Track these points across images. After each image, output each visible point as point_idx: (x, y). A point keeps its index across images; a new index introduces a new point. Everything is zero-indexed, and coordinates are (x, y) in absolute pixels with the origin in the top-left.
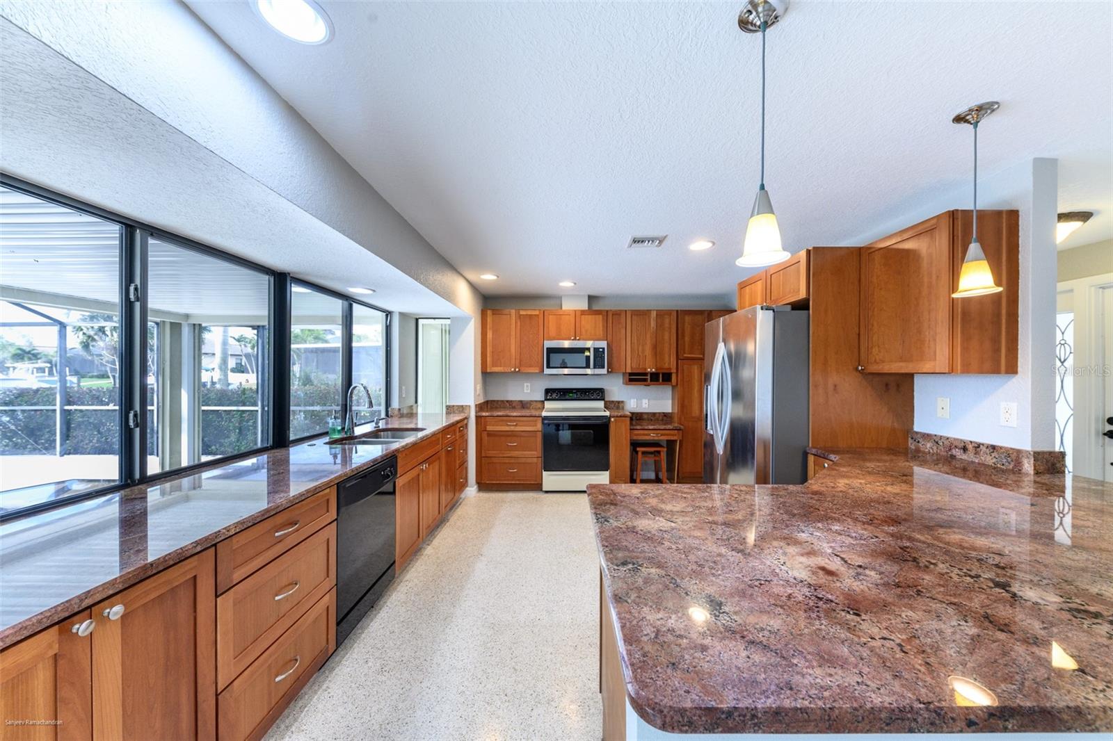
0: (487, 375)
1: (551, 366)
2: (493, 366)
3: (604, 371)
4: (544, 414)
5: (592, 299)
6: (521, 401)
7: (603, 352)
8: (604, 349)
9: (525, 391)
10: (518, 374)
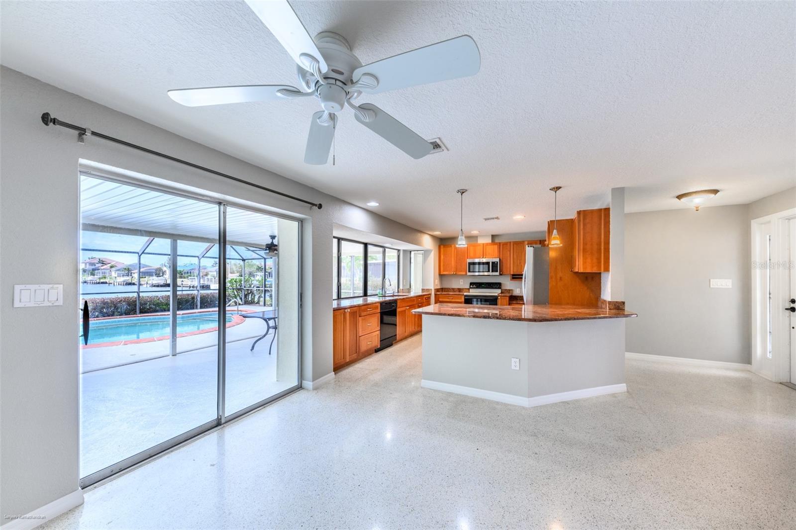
0: (441, 276)
1: (471, 271)
2: (444, 271)
3: (498, 273)
4: (466, 294)
5: (493, 237)
6: (459, 289)
7: (497, 263)
8: (497, 262)
9: (460, 283)
10: (455, 275)
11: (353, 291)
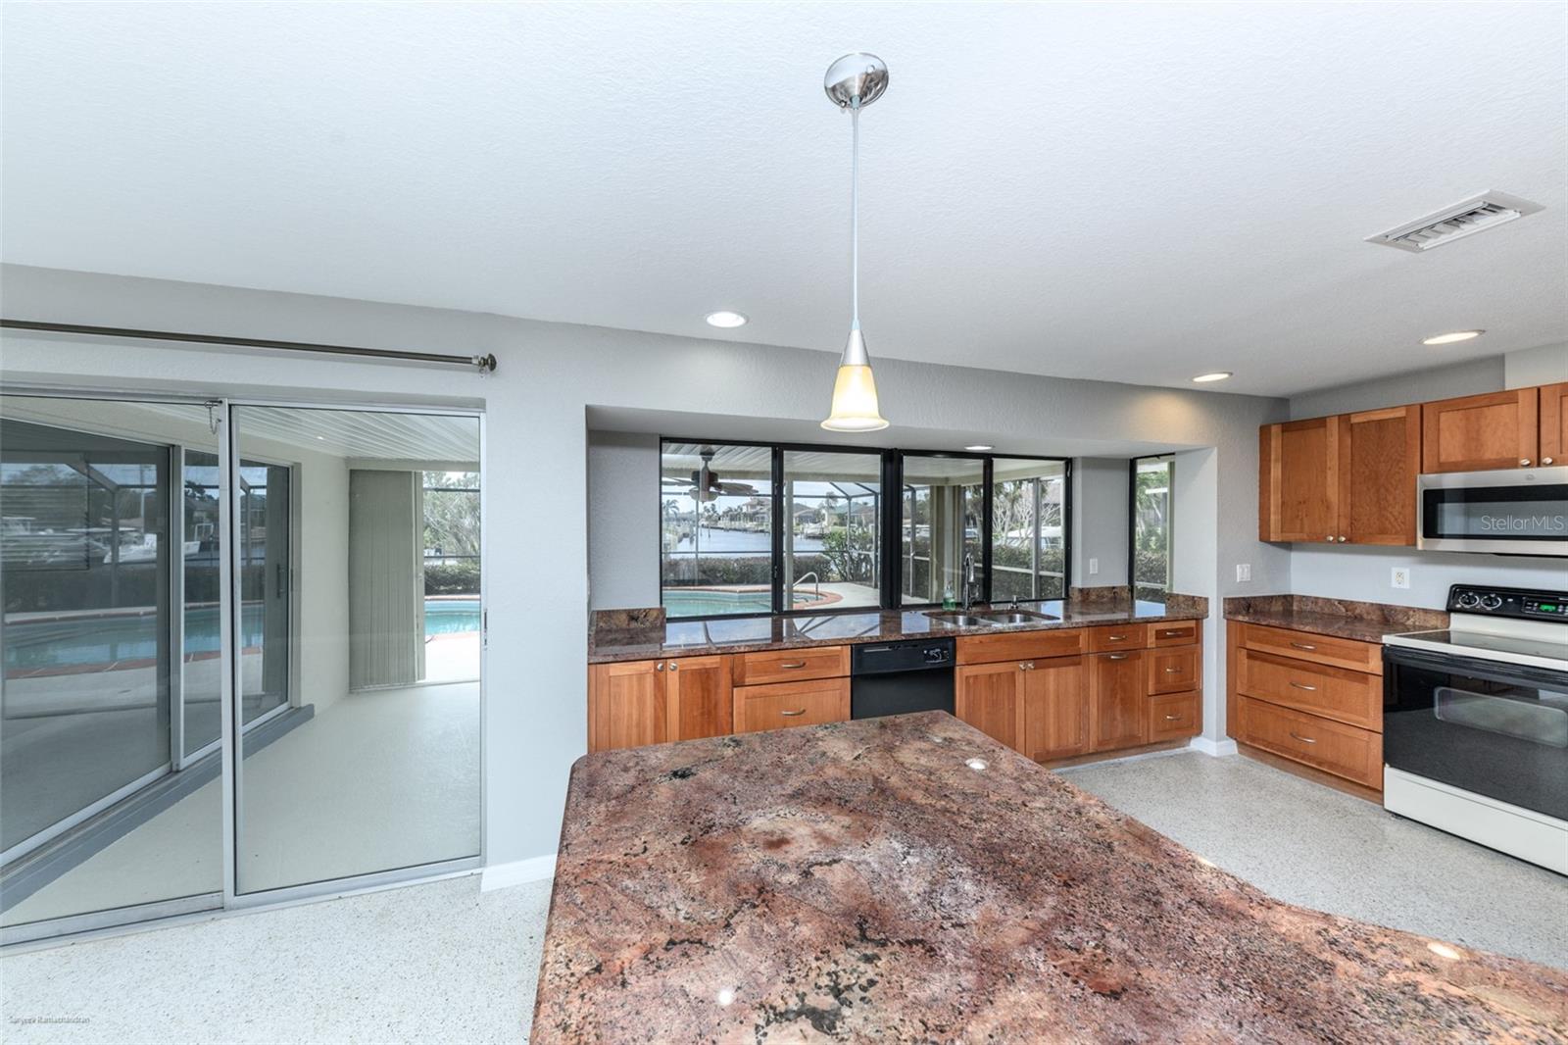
2: (1284, 531)
4: (1389, 639)
6: (1382, 608)
9: (1394, 584)
11: (1037, 570)
